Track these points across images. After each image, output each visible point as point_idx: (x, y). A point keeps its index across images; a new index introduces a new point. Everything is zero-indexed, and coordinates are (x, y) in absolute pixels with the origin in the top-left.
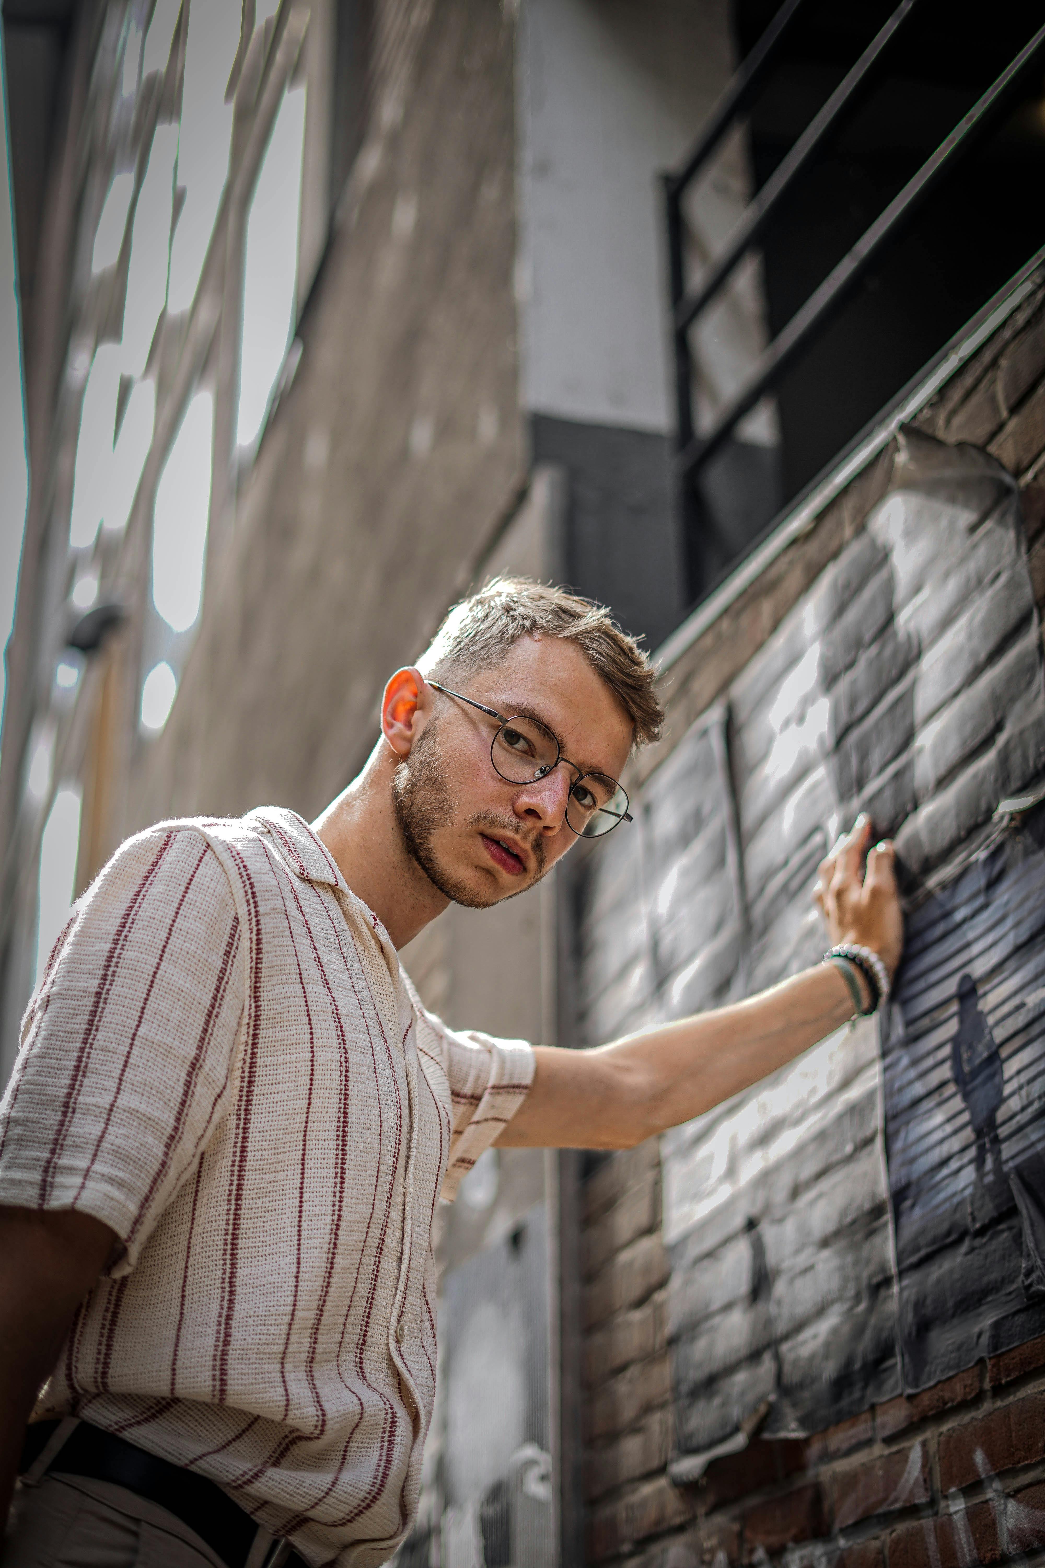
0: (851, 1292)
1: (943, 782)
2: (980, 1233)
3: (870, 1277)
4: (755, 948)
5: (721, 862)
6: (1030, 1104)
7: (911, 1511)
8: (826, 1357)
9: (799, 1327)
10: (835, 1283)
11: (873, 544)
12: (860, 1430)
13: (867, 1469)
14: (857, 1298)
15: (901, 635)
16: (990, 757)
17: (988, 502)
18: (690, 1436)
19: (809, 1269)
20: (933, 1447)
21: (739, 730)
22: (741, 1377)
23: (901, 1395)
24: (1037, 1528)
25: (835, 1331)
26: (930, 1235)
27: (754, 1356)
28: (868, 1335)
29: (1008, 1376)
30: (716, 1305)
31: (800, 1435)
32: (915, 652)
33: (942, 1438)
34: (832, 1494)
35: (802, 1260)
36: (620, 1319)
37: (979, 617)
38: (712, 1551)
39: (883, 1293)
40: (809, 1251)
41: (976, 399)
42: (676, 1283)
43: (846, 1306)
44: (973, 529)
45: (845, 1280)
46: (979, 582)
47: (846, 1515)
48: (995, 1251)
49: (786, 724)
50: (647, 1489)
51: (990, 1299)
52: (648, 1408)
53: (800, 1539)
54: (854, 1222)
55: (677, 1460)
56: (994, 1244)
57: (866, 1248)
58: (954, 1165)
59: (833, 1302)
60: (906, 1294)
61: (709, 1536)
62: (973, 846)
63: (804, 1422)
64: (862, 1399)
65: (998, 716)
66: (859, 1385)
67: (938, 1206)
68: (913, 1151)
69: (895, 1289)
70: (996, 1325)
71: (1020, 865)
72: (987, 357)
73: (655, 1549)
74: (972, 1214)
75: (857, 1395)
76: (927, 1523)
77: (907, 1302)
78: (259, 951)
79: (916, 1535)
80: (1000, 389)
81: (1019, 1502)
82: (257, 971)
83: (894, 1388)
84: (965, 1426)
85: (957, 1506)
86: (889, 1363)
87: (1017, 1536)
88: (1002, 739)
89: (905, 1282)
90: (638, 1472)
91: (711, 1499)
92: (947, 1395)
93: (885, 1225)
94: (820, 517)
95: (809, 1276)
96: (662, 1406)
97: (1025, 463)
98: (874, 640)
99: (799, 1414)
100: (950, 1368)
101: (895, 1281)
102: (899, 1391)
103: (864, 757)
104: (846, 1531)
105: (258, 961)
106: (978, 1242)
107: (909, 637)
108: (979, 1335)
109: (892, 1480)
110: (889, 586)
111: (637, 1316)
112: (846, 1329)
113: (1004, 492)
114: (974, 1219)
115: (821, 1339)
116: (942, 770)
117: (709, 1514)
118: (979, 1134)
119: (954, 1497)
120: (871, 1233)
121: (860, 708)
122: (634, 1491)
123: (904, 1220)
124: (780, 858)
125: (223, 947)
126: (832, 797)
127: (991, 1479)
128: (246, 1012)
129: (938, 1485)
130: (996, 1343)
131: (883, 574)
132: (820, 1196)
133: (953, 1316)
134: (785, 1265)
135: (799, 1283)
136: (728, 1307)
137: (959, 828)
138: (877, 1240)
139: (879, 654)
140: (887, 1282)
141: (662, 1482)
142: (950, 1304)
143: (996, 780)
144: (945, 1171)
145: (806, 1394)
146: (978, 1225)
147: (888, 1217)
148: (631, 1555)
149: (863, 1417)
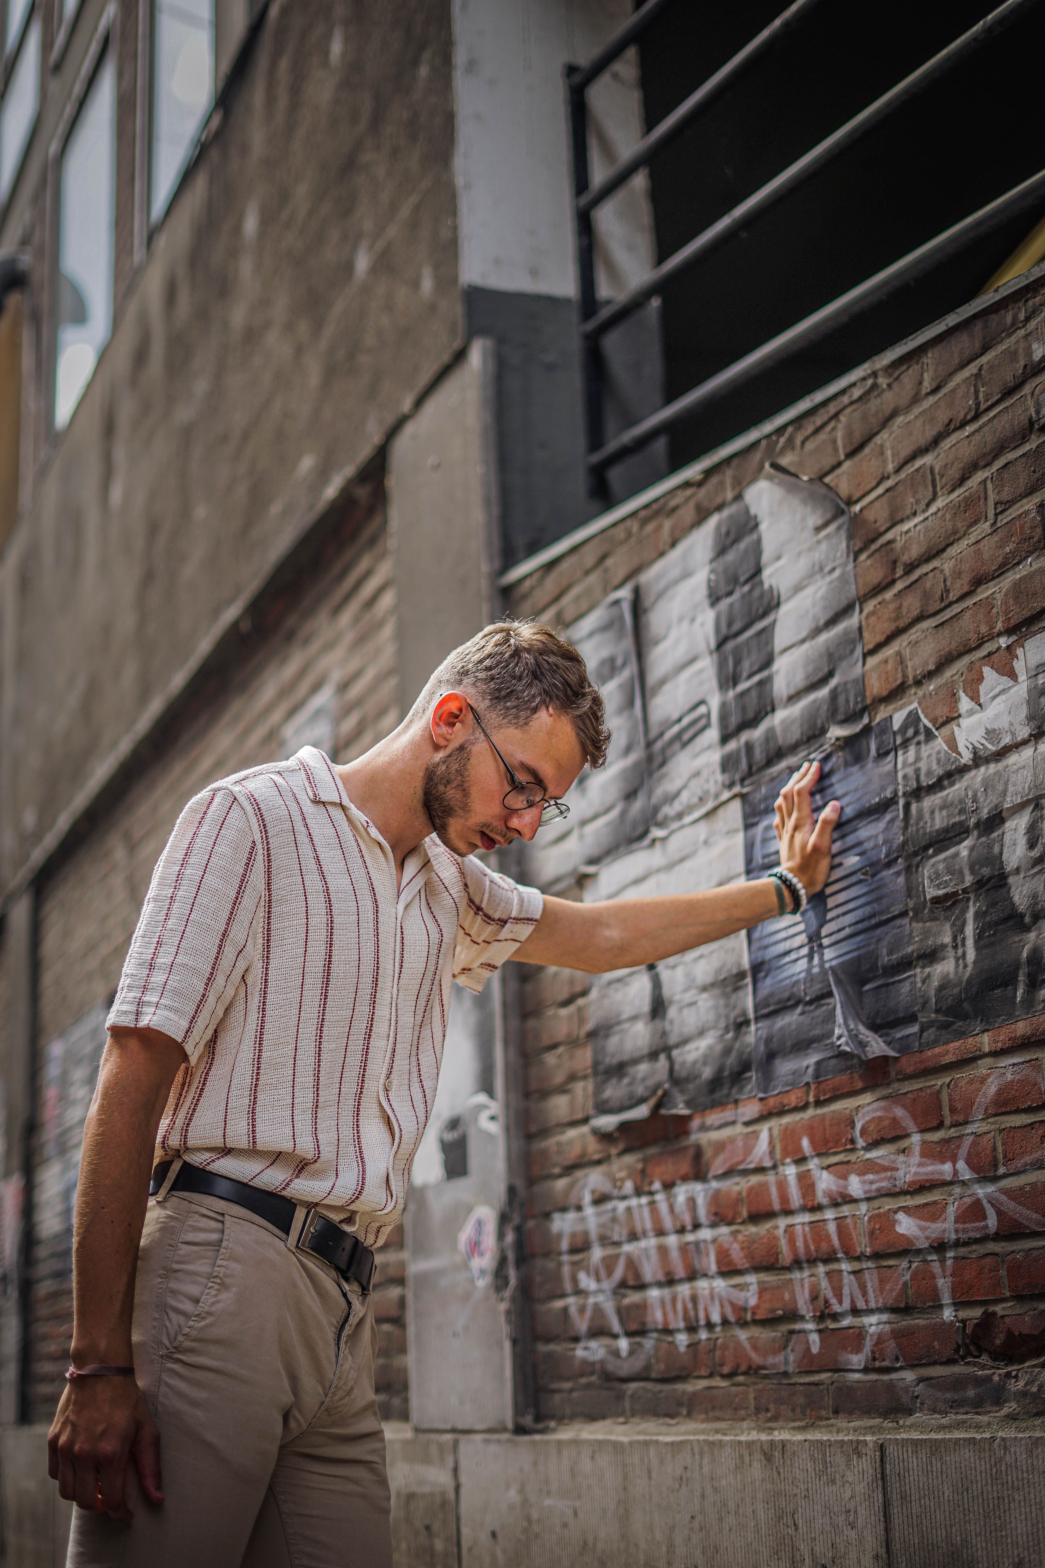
0: (722, 1024)
1: (793, 698)
2: (810, 1002)
3: (735, 1018)
4: (656, 775)
5: (631, 703)
6: (843, 929)
7: (760, 1170)
8: (705, 1064)
9: (685, 1041)
10: (711, 1017)
11: (747, 510)
12: (727, 1114)
13: (732, 1140)
14: (727, 1030)
15: (766, 586)
16: (823, 692)
17: (829, 515)
18: (606, 1101)
19: (693, 1004)
20: (776, 1132)
21: (645, 611)
22: (643, 1068)
23: (755, 1096)
24: (841, 1190)
25: (710, 1048)
26: (777, 998)
27: (653, 1055)
28: (734, 1054)
29: (825, 1095)
30: (625, 1016)
31: (685, 1112)
32: (775, 601)
33: (782, 1128)
34: (708, 1153)
35: (688, 997)
36: (550, 1012)
37: (821, 593)
38: (623, 1180)
39: (744, 1029)
40: (693, 992)
41: (823, 436)
42: (594, 994)
43: (720, 1033)
44: (818, 529)
45: (719, 1016)
46: (821, 569)
47: (718, 1166)
48: (818, 1017)
49: (681, 619)
50: (572, 1133)
51: (814, 1045)
52: (573, 1077)
53: (685, 1179)
54: (725, 979)
55: (596, 1116)
56: (818, 1012)
57: (733, 998)
58: (793, 956)
59: (709, 1029)
60: (760, 1032)
61: (621, 1170)
62: (812, 749)
63: (689, 1104)
64: (728, 1095)
65: (831, 667)
66: (727, 1086)
67: (782, 981)
68: (767, 941)
69: (753, 1028)
70: (818, 1063)
71: (842, 770)
72: (832, 408)
73: (579, 1174)
74: (805, 990)
75: (725, 1091)
76: (770, 1178)
77: (760, 1038)
78: (269, 861)
79: (764, 1186)
80: (839, 435)
81: (830, 1173)
82: (269, 872)
83: (751, 1091)
84: (798, 1122)
85: (791, 1171)
86: (748, 1075)
87: (828, 1194)
88: (833, 682)
89: (759, 1025)
90: (566, 1119)
91: (621, 1146)
92: (786, 1101)
93: (747, 985)
94: (708, 473)
95: (693, 1008)
96: (585, 1077)
97: (855, 498)
98: (747, 581)
99: (685, 1098)
100: (788, 1085)
101: (752, 1022)
102: (754, 1094)
103: (738, 662)
104: (718, 1178)
105: (269, 867)
106: (807, 1008)
107: (771, 587)
108: (807, 1067)
109: (748, 1150)
110: (757, 548)
111: (564, 1012)
112: (719, 1048)
113: (839, 513)
114: (806, 994)
115: (701, 1052)
116: (792, 691)
117: (622, 1153)
118: (811, 940)
119: (789, 1164)
120: (737, 989)
121: (736, 627)
122: (562, 1133)
123: (759, 985)
124: (675, 716)
125: (245, 860)
126: (714, 683)
127: (812, 1157)
128: (263, 899)
129: (778, 1155)
130: (817, 1075)
131: (754, 536)
132: (701, 957)
133: (791, 1052)
134: (677, 998)
135: (686, 1011)
136: (634, 1018)
137: (802, 734)
138: (741, 993)
139: (750, 591)
140: (747, 1022)
141: (585, 1129)
142: (789, 1044)
143: (828, 710)
144: (787, 959)
145: (691, 1086)
146: (808, 998)
147: (749, 980)
148: (560, 1176)
149: (730, 1106)
